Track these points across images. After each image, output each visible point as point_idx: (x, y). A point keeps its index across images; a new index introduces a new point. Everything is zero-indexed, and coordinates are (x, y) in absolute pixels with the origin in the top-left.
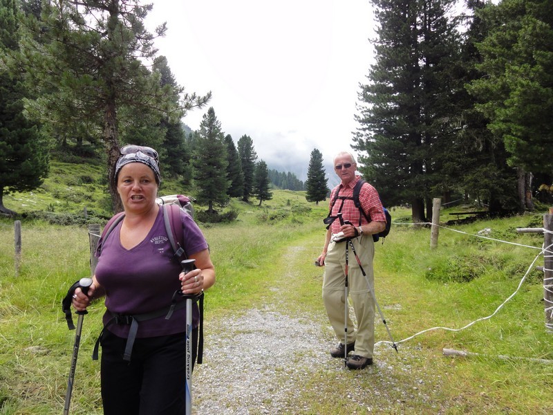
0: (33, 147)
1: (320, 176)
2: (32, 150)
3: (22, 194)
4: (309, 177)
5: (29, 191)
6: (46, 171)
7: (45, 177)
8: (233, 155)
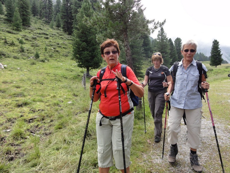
0: (97, 52)
1: (218, 53)
2: (97, 54)
3: (95, 70)
4: (211, 54)
5: (97, 69)
6: (101, 61)
7: (101, 63)
8: (172, 47)
